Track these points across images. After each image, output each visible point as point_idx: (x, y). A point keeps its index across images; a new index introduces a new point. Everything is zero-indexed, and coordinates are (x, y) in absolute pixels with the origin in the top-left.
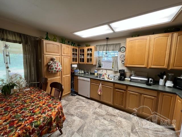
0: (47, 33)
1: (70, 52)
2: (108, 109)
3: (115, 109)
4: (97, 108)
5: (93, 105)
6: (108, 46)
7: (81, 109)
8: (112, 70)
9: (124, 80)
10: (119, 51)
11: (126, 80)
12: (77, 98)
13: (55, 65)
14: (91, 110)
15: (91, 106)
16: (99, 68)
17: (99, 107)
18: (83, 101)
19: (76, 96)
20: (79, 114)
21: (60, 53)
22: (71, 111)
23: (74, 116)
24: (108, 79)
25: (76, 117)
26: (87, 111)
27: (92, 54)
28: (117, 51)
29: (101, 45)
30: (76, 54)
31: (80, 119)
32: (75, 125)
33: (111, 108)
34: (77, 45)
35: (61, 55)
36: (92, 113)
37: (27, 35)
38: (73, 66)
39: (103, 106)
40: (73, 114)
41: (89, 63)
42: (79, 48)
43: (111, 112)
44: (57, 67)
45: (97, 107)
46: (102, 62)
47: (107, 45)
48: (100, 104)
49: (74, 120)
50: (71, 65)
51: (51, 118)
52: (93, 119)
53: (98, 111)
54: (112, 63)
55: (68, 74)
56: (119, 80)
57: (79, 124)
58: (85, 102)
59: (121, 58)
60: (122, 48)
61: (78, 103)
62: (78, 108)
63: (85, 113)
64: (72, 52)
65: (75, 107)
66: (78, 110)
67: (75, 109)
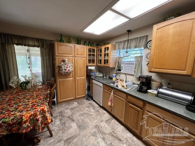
0: (61, 35)
1: (85, 53)
2: (117, 126)
3: (128, 131)
4: (104, 122)
5: (101, 117)
6: (130, 41)
7: (86, 117)
8: (133, 75)
9: (146, 92)
10: (144, 48)
11: (150, 93)
12: (90, 104)
13: (65, 67)
14: (95, 121)
15: (99, 116)
16: (118, 72)
17: (107, 121)
18: (94, 109)
19: (90, 101)
20: (80, 121)
21: (73, 54)
22: (75, 116)
23: (74, 122)
24: (123, 88)
25: (75, 123)
26: (90, 121)
27: (109, 54)
28: (143, 48)
29: (120, 42)
30: (94, 55)
31: (77, 128)
32: (69, 132)
33: (122, 127)
34: (96, 45)
35: (74, 56)
36: (94, 125)
37: (44, 39)
38: (89, 68)
39: (114, 121)
40: (75, 120)
41: (106, 65)
42: (97, 47)
43: (118, 133)
44: (66, 69)
45: (105, 120)
46: (123, 64)
47: (128, 40)
48: (111, 117)
49: (71, 127)
50: (87, 67)
51: (22, 118)
52: (90, 133)
53: (103, 125)
54: (134, 66)
55: (83, 77)
56: (138, 91)
57: (73, 133)
58: (95, 110)
59: (147, 58)
60: (149, 42)
61: (87, 109)
62: (83, 114)
63: (86, 123)
64: (88, 53)
65: (82, 112)
66: (82, 118)
67: (79, 115)
